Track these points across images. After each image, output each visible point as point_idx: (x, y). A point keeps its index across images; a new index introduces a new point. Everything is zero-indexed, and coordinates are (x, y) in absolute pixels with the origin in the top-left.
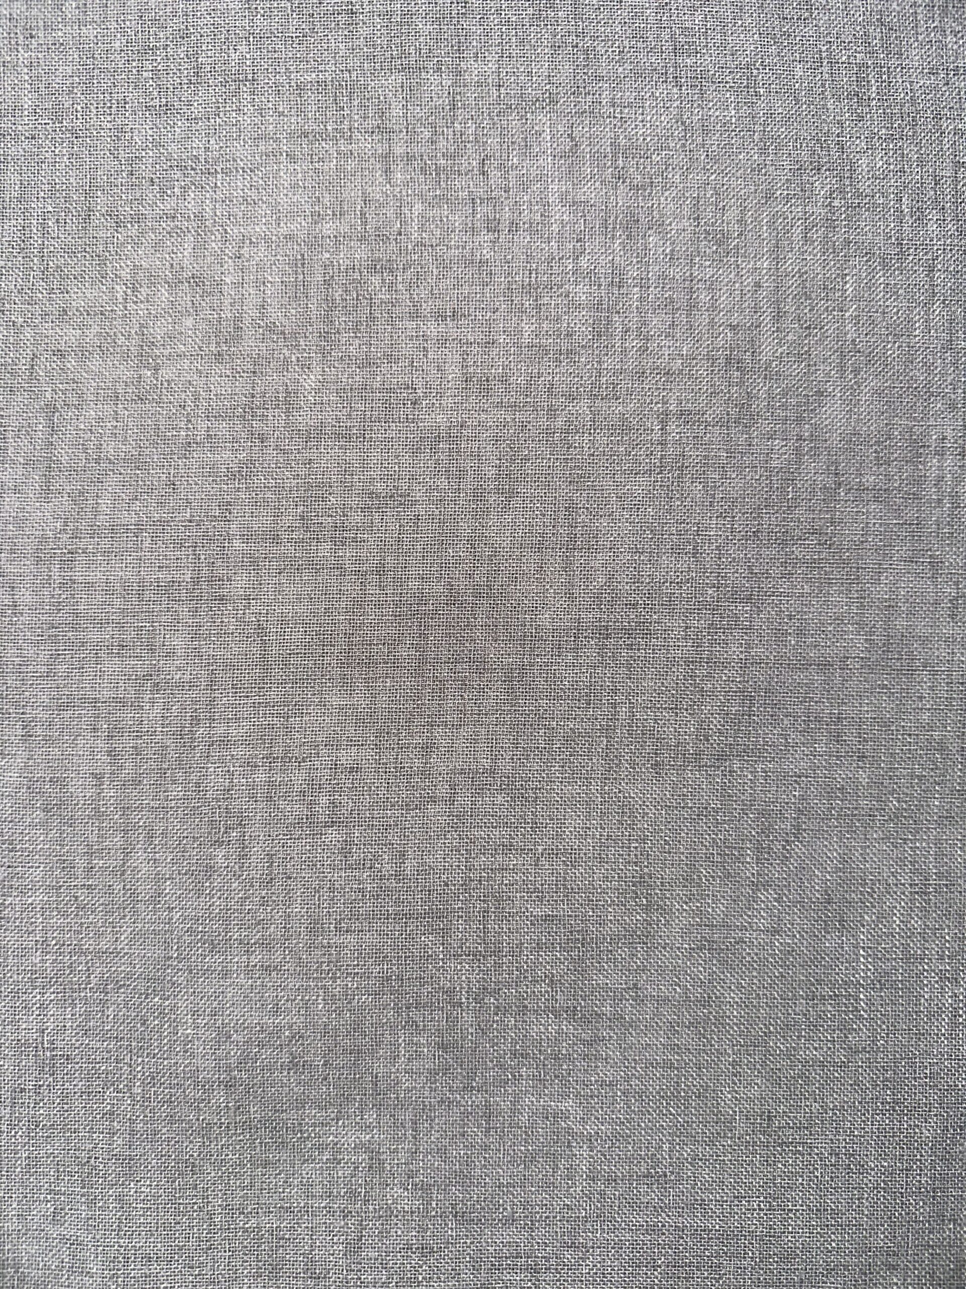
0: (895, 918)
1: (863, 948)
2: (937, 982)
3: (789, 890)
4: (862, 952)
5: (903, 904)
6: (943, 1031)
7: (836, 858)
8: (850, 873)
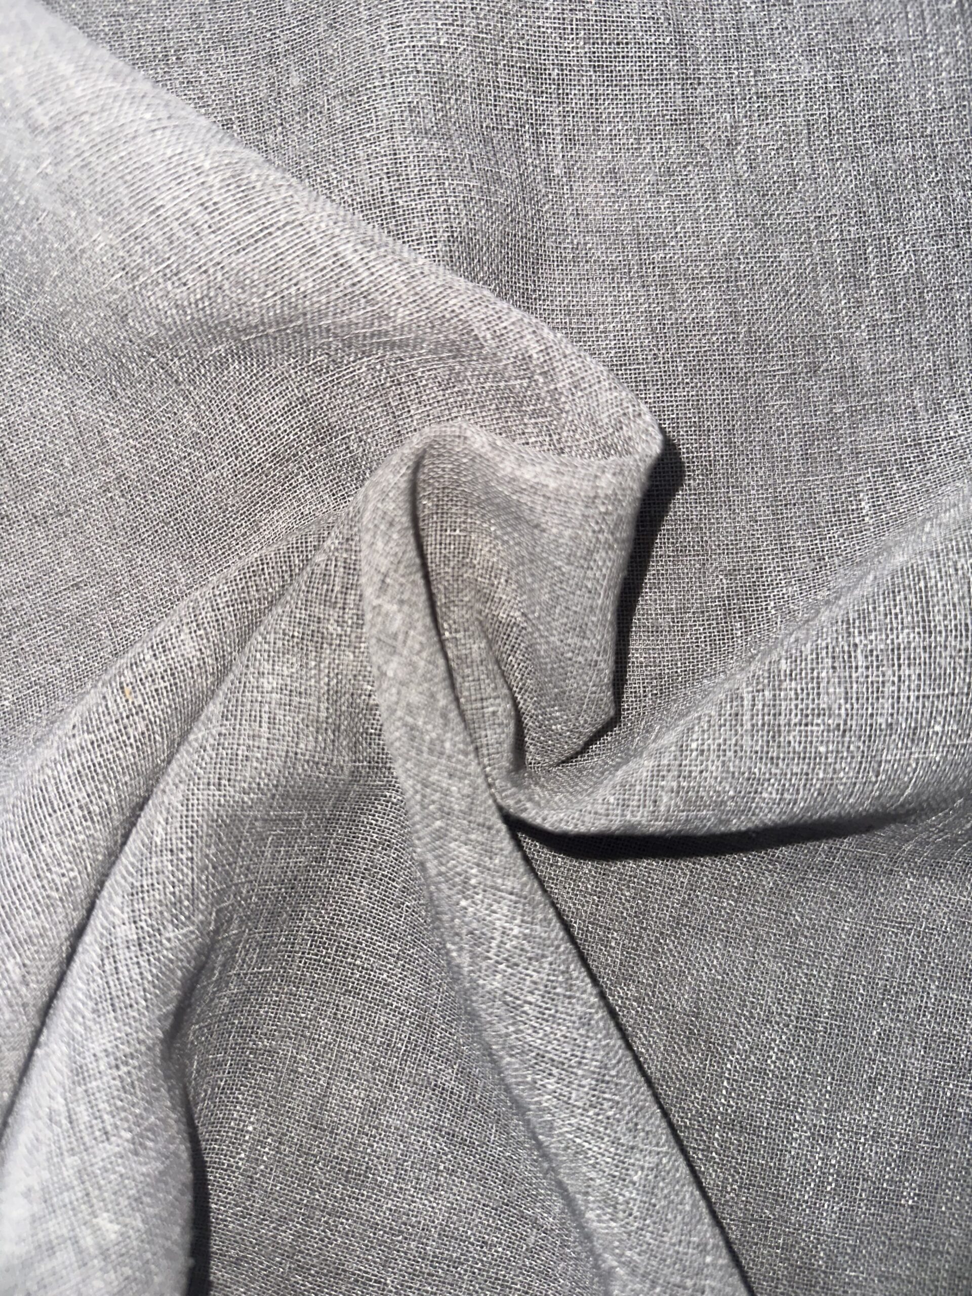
0: (771, 1053)
1: (728, 1079)
2: (809, 1138)
3: (653, 992)
4: (725, 1084)
5: (784, 1037)
6: (806, 1197)
7: (715, 967)
8: (729, 988)
